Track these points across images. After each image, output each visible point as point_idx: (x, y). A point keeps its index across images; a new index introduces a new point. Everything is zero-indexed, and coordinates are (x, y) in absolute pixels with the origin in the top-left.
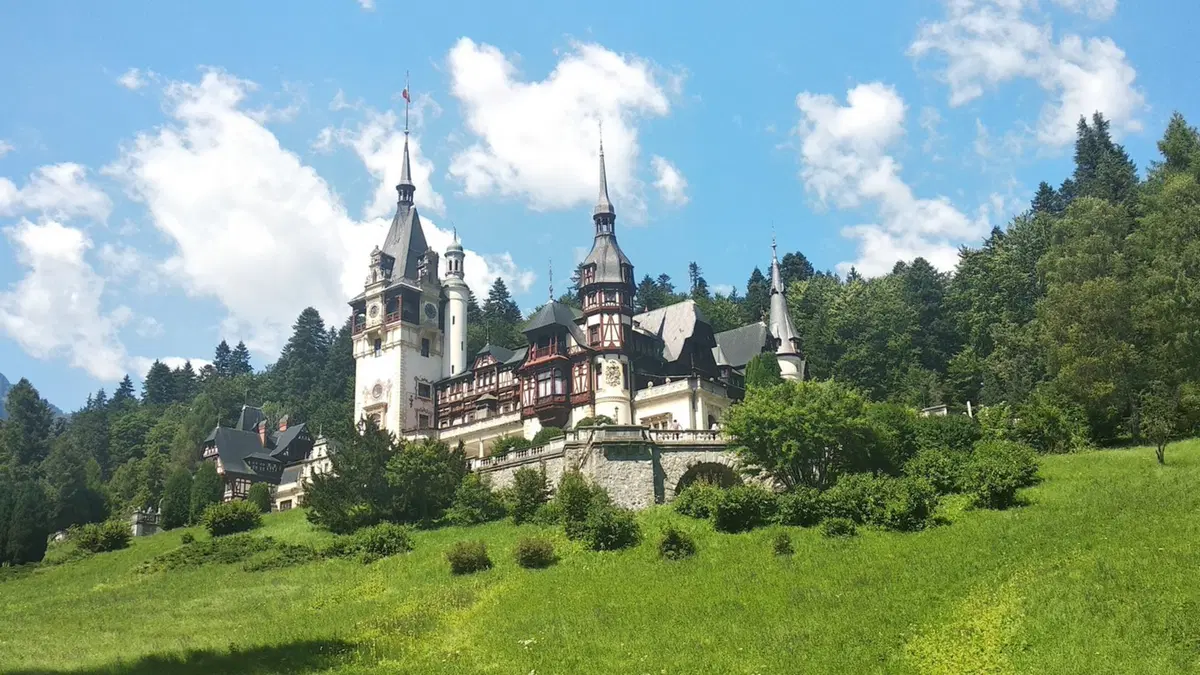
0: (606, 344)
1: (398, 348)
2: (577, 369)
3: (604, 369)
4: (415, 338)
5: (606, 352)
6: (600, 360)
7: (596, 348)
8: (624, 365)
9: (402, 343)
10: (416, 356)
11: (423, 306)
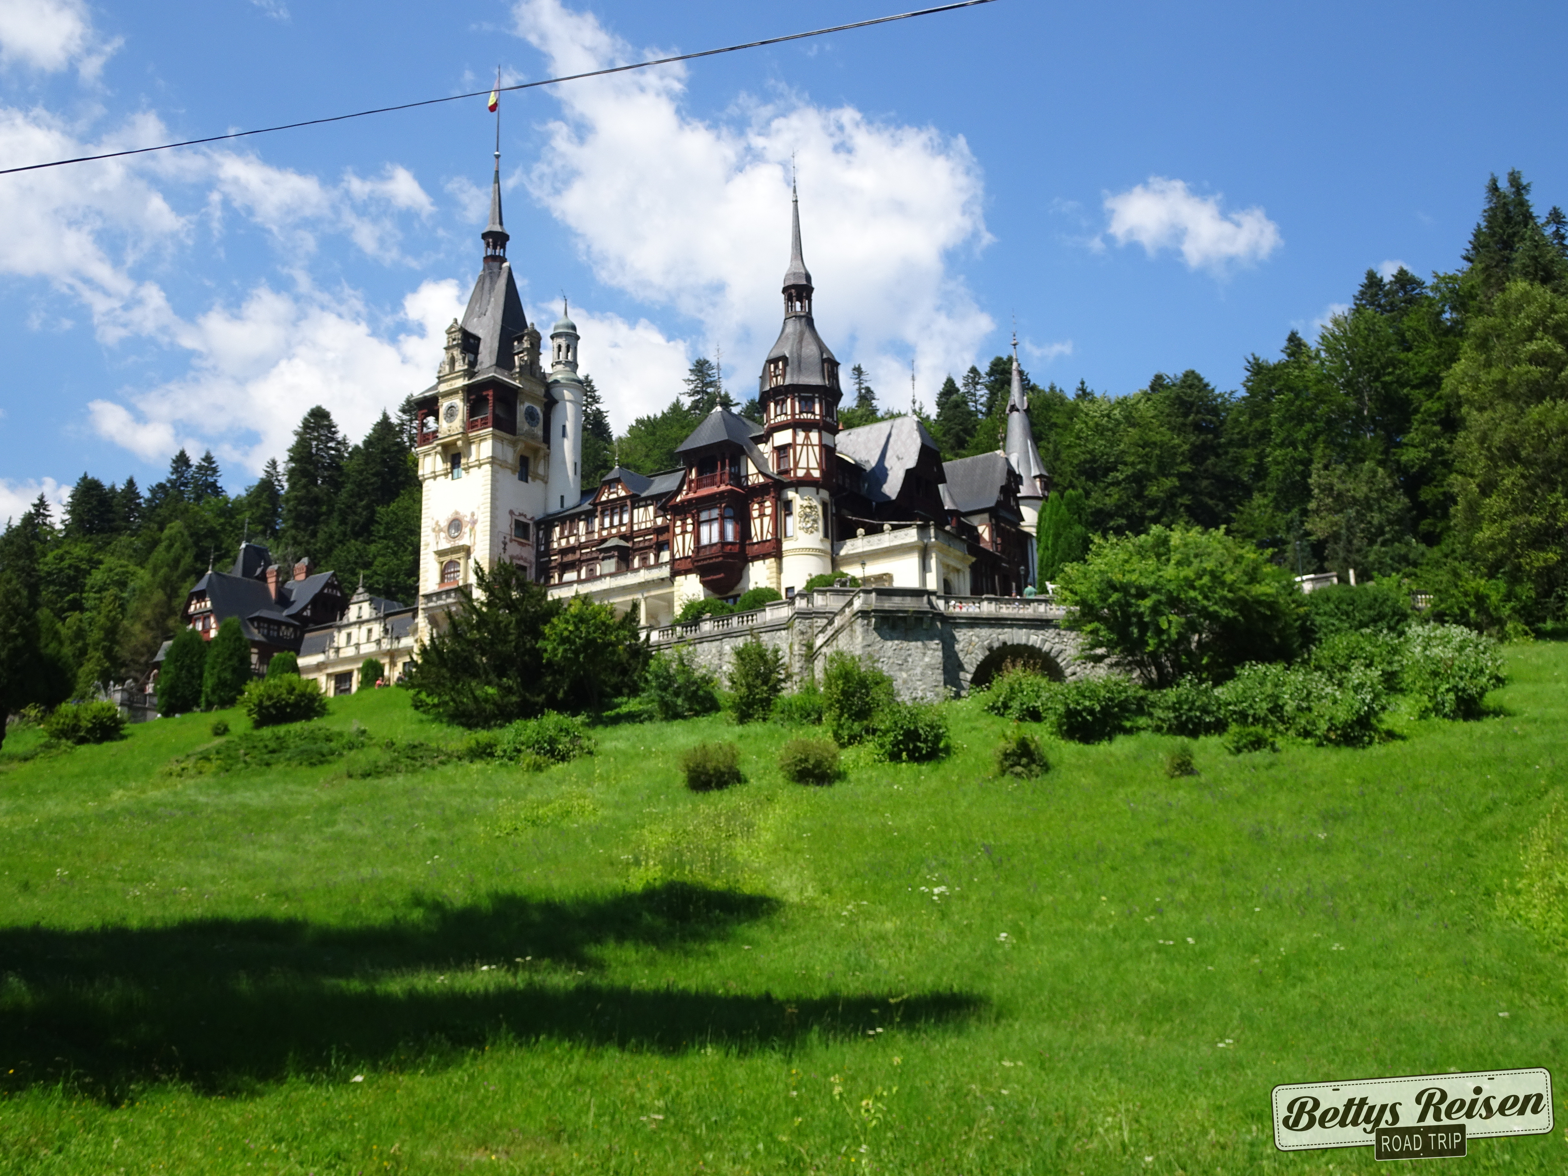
0: (801, 473)
1: (487, 468)
2: (756, 506)
3: (796, 508)
4: (510, 455)
5: (799, 484)
6: (791, 494)
7: (784, 478)
8: (824, 505)
9: (494, 461)
10: (511, 479)
11: (522, 409)
